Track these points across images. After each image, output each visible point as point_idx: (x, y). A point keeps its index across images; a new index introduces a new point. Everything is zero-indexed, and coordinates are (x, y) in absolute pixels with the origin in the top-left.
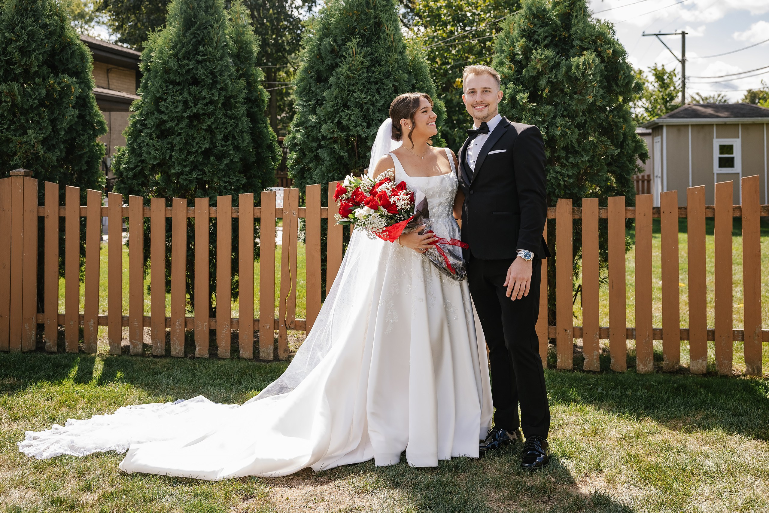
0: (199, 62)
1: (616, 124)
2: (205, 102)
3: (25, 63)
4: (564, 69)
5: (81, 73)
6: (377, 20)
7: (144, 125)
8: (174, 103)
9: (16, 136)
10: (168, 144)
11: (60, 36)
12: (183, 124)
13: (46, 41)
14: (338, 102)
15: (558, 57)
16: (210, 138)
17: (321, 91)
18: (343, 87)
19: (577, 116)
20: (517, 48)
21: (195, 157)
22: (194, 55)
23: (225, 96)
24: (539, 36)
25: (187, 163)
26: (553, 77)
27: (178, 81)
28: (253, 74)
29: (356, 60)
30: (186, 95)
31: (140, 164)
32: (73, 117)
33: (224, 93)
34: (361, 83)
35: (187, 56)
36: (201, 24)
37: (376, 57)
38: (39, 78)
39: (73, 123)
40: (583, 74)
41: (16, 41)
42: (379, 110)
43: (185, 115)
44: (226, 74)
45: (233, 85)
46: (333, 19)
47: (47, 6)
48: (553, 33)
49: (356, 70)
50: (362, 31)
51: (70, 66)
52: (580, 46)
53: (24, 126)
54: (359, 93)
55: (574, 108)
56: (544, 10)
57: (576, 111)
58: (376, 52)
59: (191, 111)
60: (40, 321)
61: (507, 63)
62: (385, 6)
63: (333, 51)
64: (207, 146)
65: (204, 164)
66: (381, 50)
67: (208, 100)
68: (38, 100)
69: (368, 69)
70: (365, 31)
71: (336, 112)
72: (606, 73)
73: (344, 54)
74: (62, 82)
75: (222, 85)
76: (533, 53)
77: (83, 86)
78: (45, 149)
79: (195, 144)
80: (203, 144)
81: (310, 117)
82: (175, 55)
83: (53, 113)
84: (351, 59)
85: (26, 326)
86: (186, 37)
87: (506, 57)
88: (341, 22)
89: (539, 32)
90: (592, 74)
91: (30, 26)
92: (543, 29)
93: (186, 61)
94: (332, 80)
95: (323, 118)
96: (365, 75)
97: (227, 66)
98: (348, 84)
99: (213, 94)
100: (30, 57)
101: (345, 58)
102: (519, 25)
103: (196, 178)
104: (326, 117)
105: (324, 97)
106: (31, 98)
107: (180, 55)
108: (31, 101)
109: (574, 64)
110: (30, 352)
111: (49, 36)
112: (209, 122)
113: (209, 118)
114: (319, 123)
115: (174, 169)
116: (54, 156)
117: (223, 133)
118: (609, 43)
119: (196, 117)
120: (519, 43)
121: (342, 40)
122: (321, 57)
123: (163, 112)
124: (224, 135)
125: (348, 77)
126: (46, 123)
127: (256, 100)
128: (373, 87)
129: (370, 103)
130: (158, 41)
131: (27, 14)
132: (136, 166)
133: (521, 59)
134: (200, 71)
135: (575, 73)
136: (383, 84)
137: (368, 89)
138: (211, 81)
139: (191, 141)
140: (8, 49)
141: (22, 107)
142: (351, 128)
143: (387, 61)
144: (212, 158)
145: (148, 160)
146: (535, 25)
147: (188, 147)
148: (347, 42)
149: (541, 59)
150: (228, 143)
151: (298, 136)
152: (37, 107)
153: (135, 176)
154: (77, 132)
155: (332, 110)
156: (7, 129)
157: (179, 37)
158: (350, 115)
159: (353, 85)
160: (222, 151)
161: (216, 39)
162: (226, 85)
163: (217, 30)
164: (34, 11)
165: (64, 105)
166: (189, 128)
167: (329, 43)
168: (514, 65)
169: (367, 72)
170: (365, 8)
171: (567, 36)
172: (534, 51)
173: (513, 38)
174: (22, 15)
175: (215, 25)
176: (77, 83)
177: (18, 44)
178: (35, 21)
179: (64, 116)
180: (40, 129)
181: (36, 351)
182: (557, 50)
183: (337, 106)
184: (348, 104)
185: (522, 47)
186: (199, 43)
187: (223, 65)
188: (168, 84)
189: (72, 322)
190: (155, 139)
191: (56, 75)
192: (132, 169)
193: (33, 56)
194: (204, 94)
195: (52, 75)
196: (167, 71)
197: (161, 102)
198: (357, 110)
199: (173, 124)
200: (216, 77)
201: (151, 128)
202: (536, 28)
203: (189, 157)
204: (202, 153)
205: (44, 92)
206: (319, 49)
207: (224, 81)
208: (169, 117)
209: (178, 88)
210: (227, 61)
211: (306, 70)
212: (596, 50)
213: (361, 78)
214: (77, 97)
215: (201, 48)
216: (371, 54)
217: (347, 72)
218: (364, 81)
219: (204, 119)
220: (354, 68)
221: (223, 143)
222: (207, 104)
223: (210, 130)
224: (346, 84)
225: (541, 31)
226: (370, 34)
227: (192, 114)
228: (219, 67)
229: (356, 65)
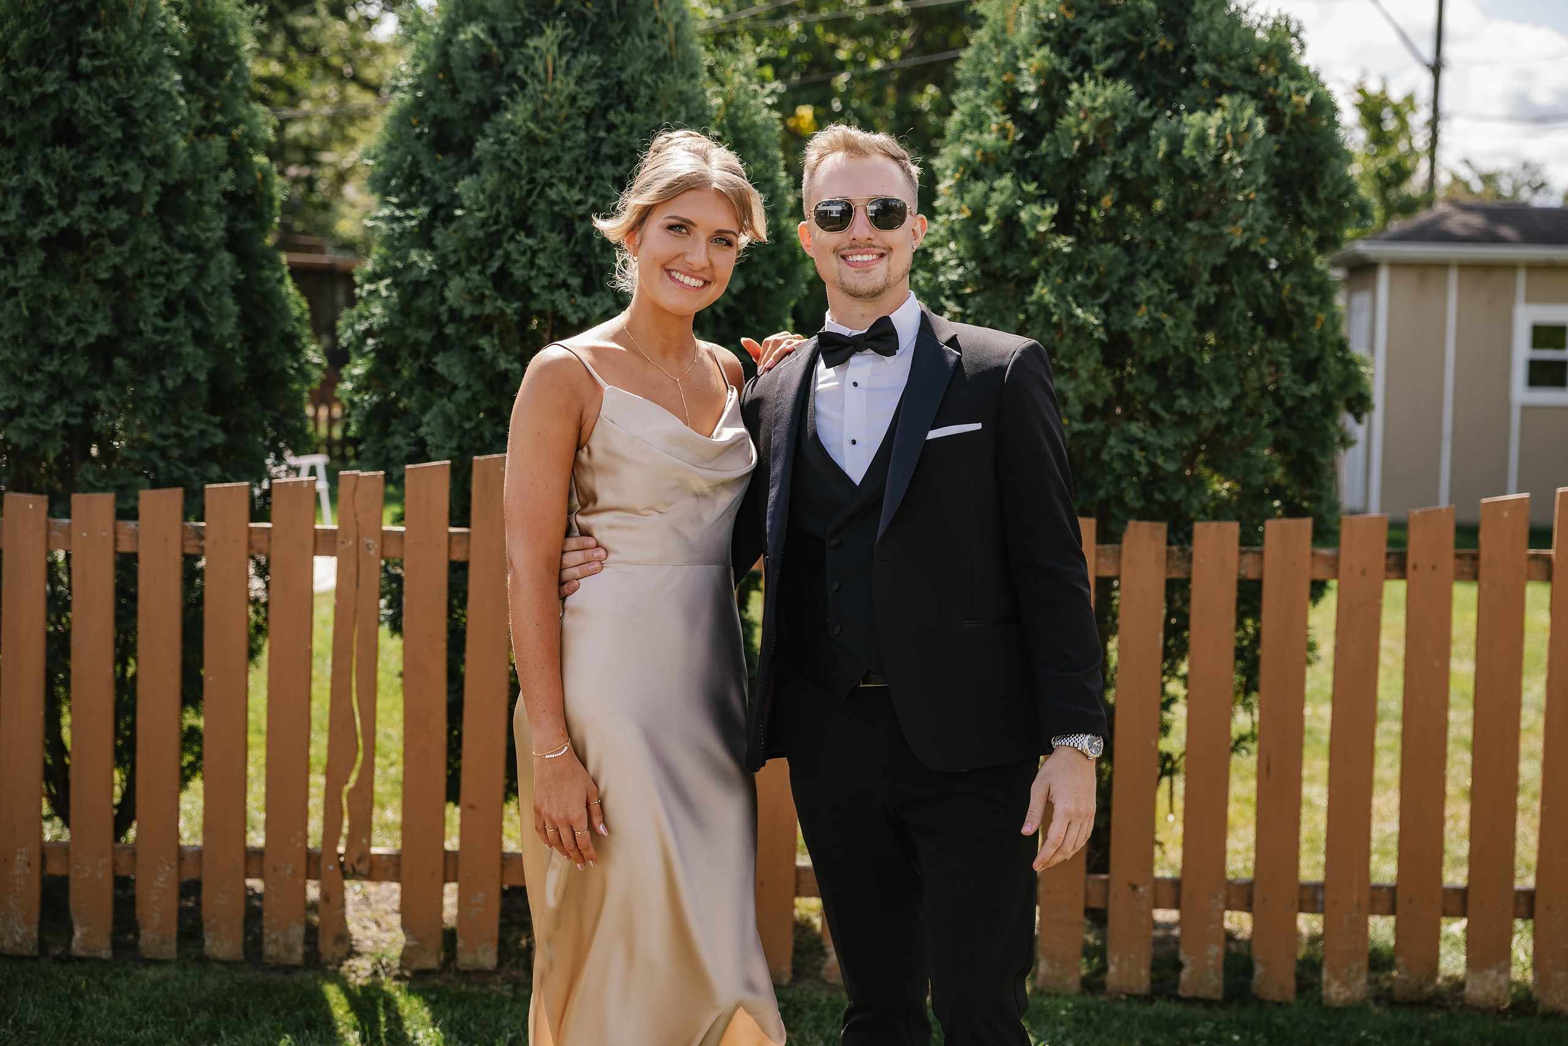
0: (81, 76)
1: (1300, 307)
2: (97, 196)
4: (1163, 146)
12: (31, 263)
14: (499, 214)
15: (1143, 104)
17: (446, 180)
18: (514, 168)
20: (1026, 77)
21: (64, 363)
22: (61, 54)
24: (1090, 42)
25: (39, 377)
26: (1127, 164)
28: (242, 120)
29: (555, 91)
30: (34, 172)
34: (567, 158)
35: (36, 55)
40: (1217, 162)
43: (35, 233)
48: (1130, 37)
49: (554, 120)
54: (563, 187)
55: (1188, 259)
57: (1194, 270)
58: (618, 69)
59: (53, 224)
61: (994, 119)
63: (486, 62)
64: (105, 329)
65: (94, 381)
66: (637, 65)
67: (108, 192)
69: (591, 118)
71: (493, 241)
73: (520, 72)
75: (157, 148)
76: (1069, 93)
79: (65, 323)
80: (92, 323)
81: (414, 256)
84: (539, 87)
87: (992, 100)
89: (1089, 34)
90: (1242, 164)
92: (1100, 25)
94: (483, 146)
95: (452, 259)
96: (582, 136)
97: (167, 94)
98: (528, 159)
99: (122, 175)
101: (522, 83)
102: (1035, 9)
103: (65, 425)
104: (463, 255)
105: (456, 197)
107: (16, 51)
109: (1193, 133)
112: (114, 255)
113: (117, 246)
114: (441, 273)
117: (160, 293)
118: (1298, 77)
119: (67, 241)
120: (1031, 60)
121: (515, 29)
122: (450, 79)
124: (163, 301)
125: (531, 139)
127: (250, 198)
133: (1037, 110)
134: (86, 103)
135: (1192, 158)
137: (589, 179)
138: (120, 134)
139: (49, 312)
142: (535, 290)
144: (120, 364)
146: (1080, 12)
147: (40, 331)
148: (526, 37)
149: (1094, 110)
150: (174, 323)
151: (377, 309)
155: (481, 234)
158: (534, 253)
159: (545, 165)
166: (47, 277)
167: (475, 37)
168: (1015, 123)
169: (587, 128)
171: (1170, 48)
172: (1074, 86)
173: (1014, 49)
182: (1141, 86)
183: (496, 223)
184: (531, 220)
185: (1038, 75)
186: (80, 17)
187: (155, 93)
194: (95, 172)
198: (555, 239)
200: (135, 123)
202: (1081, 22)
203: (46, 359)
204: (87, 349)
206: (445, 54)
207: (162, 137)
210: (166, 79)
211: (402, 116)
212: (1256, 95)
213: (568, 144)
215: (89, 33)
216: (602, 73)
217: (531, 125)
218: (577, 152)
219: (100, 250)
220: (549, 113)
221: (161, 323)
222: (103, 204)
223: (117, 283)
224: (523, 160)
225: (1096, 29)
226: (598, 15)
227: (54, 232)
228: (147, 95)
229: (556, 106)
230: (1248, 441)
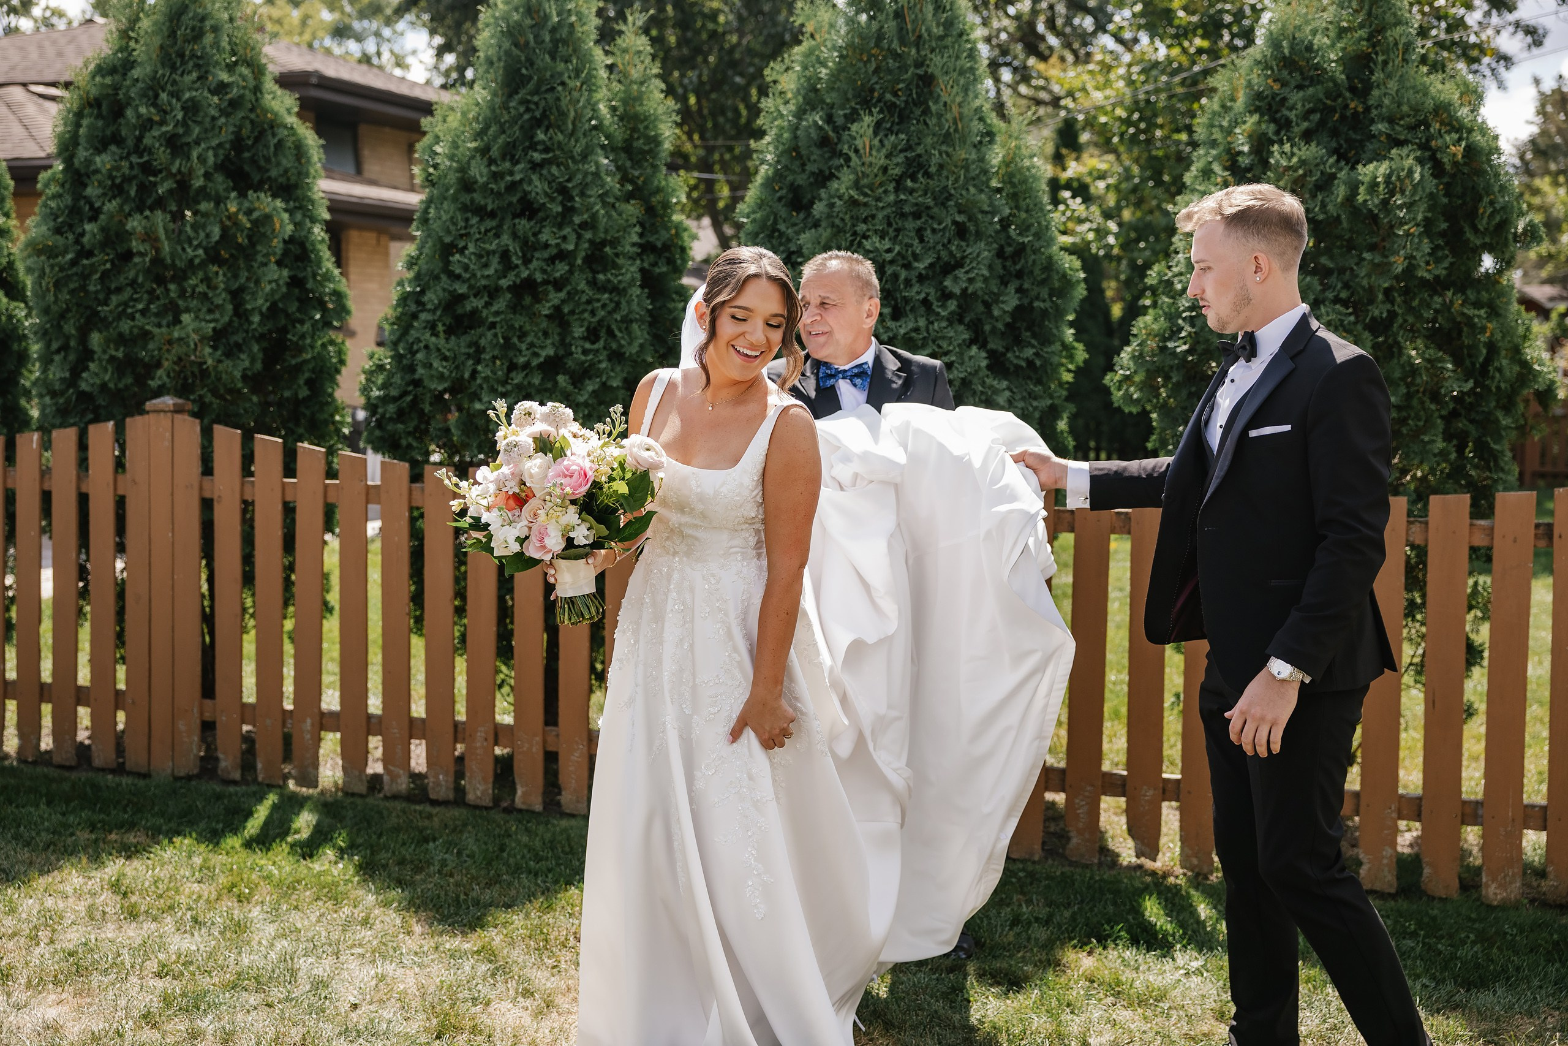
0: (535, 166)
1: (1470, 318)
2: (546, 254)
3: (179, 171)
4: (1341, 192)
5: (296, 186)
6: (920, 72)
7: (419, 303)
8: (480, 256)
9: (159, 326)
10: (469, 346)
11: (252, 110)
12: (501, 304)
13: (223, 120)
15: (1332, 160)
16: (559, 334)
18: (842, 225)
19: (1371, 301)
20: (1241, 139)
22: (525, 151)
23: (591, 242)
24: (1291, 109)
25: (509, 387)
26: (1317, 209)
27: (489, 208)
28: (659, 190)
29: (871, 164)
30: (506, 239)
31: (411, 388)
32: (278, 285)
33: (588, 235)
34: (880, 216)
35: (510, 153)
36: (541, 81)
37: (919, 156)
38: (209, 201)
39: (277, 297)
40: (1385, 203)
41: (162, 123)
42: (921, 278)
43: (504, 283)
44: (594, 191)
45: (610, 217)
46: (824, 71)
47: (225, 43)
48: (1329, 102)
49: (870, 186)
50: (888, 96)
51: (274, 173)
52: (1388, 136)
53: (177, 306)
54: (876, 239)
55: (1365, 282)
56: (1309, 48)
57: (1371, 290)
58: (919, 144)
59: (517, 276)
60: (208, 716)
61: (1219, 173)
62: (941, 38)
63: (824, 142)
64: (550, 352)
65: (546, 390)
66: (929, 140)
67: (554, 251)
68: (206, 250)
69: (899, 182)
70: (895, 94)
72: (1445, 200)
73: (846, 149)
74: (255, 209)
75: (586, 216)
76: (1272, 152)
77: (299, 216)
78: (219, 353)
79: (524, 347)
80: (542, 348)
82: (484, 151)
83: (236, 276)
84: (859, 162)
85: (181, 726)
86: (507, 109)
88: (843, 76)
89: (1291, 102)
90: (1405, 205)
91: (190, 89)
92: (1301, 94)
93: (507, 165)
94: (819, 208)
96: (892, 197)
97: (597, 175)
99: (564, 238)
100: (189, 158)
101: (848, 159)
102: (1249, 82)
106: (190, 244)
107: (495, 152)
108: (189, 250)
109: (1367, 179)
110: (189, 778)
111: (230, 110)
112: (555, 297)
113: (559, 289)
115: (480, 400)
116: (236, 369)
117: (586, 324)
118: (1458, 130)
119: (527, 289)
120: (1245, 126)
121: (845, 116)
122: (799, 156)
123: (458, 277)
124: (588, 329)
125: (853, 202)
126: (221, 298)
127: (665, 248)
128: (911, 225)
129: (901, 262)
130: (450, 119)
131: (183, 63)
132: (405, 393)
133: (1248, 165)
134: (537, 186)
135: (1365, 201)
136: (932, 218)
137: (898, 231)
138: (560, 209)
139: (515, 340)
140: (145, 141)
141: (174, 265)
143: (941, 167)
144: (562, 379)
145: (426, 382)
146: (1285, 84)
147: (511, 354)
148: (853, 121)
149: (1288, 168)
150: (596, 346)
152: (203, 264)
153: (401, 415)
154: (287, 315)
156: (144, 312)
157: (493, 110)
159: (865, 221)
160: (583, 363)
161: (572, 114)
162: (594, 216)
163: (575, 94)
164: (198, 58)
165: (259, 258)
166: (515, 313)
167: (815, 123)
169: (897, 190)
170: (895, 45)
171: (1360, 109)
172: (1276, 147)
173: (1235, 114)
174: (174, 68)
175: (571, 84)
176: (286, 210)
177: (164, 129)
178: (199, 78)
179: (257, 282)
180: (210, 311)
181: (198, 777)
182: (1334, 144)
185: (1250, 136)
186: (537, 123)
187: (586, 174)
188: (469, 215)
189: (268, 722)
190: (442, 335)
191: (242, 195)
192: (395, 399)
193: (195, 154)
194: (544, 237)
195: (233, 194)
196: (467, 185)
197: (453, 255)
199: (478, 303)
200: (571, 199)
201: (434, 311)
202: (1285, 92)
203: (513, 374)
204: (540, 366)
205: (216, 232)
206: (796, 137)
207: (589, 208)
208: (470, 287)
209: (490, 223)
210: (597, 164)
211: (768, 183)
212: (1424, 146)
213: (881, 205)
214: (285, 241)
215: (541, 136)
216: (909, 148)
217: (851, 192)
218: (889, 210)
219: (546, 293)
220: (865, 181)
221: (588, 346)
222: (552, 260)
223: (558, 317)
224: (847, 217)
225: (1295, 97)
226: (906, 102)
227: (518, 281)
228: (580, 176)
229: (872, 176)
230: (1423, 430)
